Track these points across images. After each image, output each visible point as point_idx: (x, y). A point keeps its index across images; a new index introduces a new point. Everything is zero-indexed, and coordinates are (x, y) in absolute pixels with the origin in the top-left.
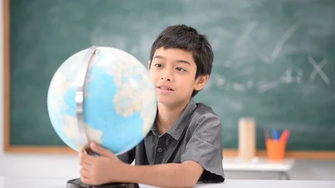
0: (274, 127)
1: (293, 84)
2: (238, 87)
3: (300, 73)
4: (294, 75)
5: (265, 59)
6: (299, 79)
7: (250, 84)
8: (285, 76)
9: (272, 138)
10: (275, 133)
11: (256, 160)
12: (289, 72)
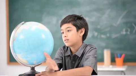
0: (118, 53)
1: (126, 35)
2: (103, 36)
3: (129, 30)
4: (126, 31)
5: (114, 24)
6: (128, 33)
7: (108, 35)
8: (123, 31)
9: (118, 57)
10: (119, 55)
11: (111, 66)
12: (124, 30)
